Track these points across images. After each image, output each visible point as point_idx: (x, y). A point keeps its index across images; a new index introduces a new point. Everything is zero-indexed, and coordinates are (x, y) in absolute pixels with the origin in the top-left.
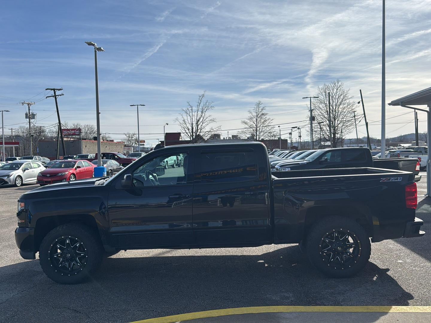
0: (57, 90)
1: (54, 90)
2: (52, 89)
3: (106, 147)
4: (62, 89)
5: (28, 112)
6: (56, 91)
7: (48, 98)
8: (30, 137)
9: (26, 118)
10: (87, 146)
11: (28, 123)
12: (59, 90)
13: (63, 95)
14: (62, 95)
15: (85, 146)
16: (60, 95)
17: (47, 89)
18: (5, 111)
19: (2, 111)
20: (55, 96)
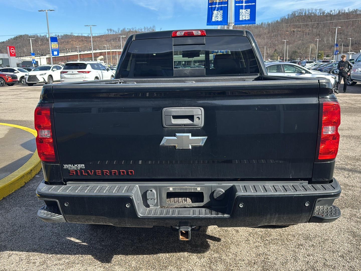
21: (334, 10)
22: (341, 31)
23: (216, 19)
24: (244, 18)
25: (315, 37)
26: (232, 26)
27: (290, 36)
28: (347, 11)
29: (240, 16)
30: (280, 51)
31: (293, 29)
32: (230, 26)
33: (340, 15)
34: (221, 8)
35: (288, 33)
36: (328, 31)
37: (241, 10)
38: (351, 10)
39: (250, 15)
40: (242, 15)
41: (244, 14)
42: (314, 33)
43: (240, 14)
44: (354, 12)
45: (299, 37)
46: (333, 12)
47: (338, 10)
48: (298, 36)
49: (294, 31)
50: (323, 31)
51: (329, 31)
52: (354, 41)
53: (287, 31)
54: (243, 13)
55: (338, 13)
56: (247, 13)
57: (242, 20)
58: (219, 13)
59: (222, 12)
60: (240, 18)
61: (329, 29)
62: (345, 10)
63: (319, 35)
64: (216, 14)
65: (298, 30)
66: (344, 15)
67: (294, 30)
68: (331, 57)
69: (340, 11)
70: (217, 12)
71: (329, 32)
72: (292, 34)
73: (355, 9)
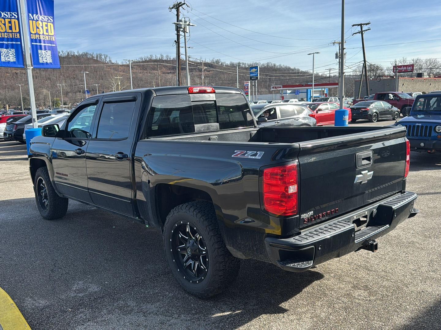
0: (364, 24)
1: (361, 25)
2: (358, 25)
3: (431, 84)
4: (370, 23)
5: (338, 52)
6: (363, 26)
7: (354, 34)
8: (339, 77)
9: (336, 58)
10: (404, 84)
11: (338, 63)
12: (367, 24)
13: (370, 29)
14: (368, 30)
15: (402, 85)
16: (366, 30)
17: (353, 26)
18: (316, 53)
19: (314, 53)
20: (362, 32)
21: (62, 52)
22: (74, 75)
23: (6, 59)
24: (45, 61)
25: (45, 81)
26: (31, 69)
27: (13, 79)
28: (76, 54)
29: (39, 58)
30: (3, 98)
31: (15, 71)
32: (28, 69)
33: (70, 58)
34: (12, 46)
35: (9, 75)
36: (59, 75)
37: (39, 51)
38: (81, 53)
39: (51, 58)
40: (41, 57)
41: (44, 56)
42: (43, 77)
43: (40, 55)
44: (84, 55)
45: (25, 80)
46: (61, 53)
47: (66, 51)
48: (23, 80)
49: (17, 74)
50: (54, 75)
51: (61, 75)
52: (91, 88)
53: (7, 73)
54: (42, 54)
55: (66, 54)
56: (48, 55)
57: (43, 63)
58: (10, 51)
59: (13, 50)
60: (40, 60)
61: (60, 72)
62: (74, 53)
63: (49, 79)
64: (6, 52)
65: (22, 73)
66: (74, 57)
67: (17, 72)
68: (69, 105)
69: (69, 53)
70: (7, 50)
71: (61, 77)
72: (14, 77)
73: (84, 53)
